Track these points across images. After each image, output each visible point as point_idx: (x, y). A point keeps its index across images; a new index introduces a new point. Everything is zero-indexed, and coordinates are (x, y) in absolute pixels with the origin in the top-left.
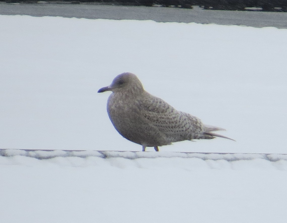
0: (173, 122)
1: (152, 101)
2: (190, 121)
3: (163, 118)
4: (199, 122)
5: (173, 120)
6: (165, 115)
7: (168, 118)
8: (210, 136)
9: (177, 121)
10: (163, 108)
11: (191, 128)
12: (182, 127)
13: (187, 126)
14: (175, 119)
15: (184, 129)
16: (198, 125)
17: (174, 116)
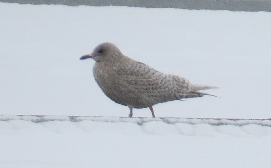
0: (153, 84)
1: (130, 66)
2: (175, 82)
3: (142, 81)
4: (186, 82)
5: (153, 82)
6: (144, 78)
7: (148, 81)
8: (197, 95)
9: (158, 83)
10: (142, 72)
11: (175, 88)
12: (164, 88)
13: (171, 87)
14: (156, 81)
15: (167, 89)
16: (185, 85)
17: (154, 78)
